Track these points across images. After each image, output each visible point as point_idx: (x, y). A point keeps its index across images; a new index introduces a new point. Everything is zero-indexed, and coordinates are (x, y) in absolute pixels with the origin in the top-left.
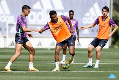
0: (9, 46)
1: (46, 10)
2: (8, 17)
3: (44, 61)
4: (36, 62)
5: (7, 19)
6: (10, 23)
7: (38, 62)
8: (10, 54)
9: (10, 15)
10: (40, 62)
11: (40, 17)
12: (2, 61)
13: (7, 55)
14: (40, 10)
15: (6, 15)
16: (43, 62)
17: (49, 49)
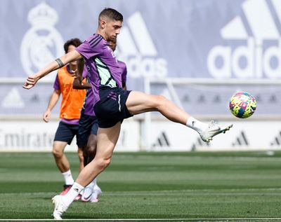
0: (154, 145)
1: (259, 42)
2: (150, 62)
3: (255, 188)
4: (233, 190)
5: (148, 68)
6: (154, 80)
7: (238, 190)
8: (156, 171)
9: (156, 58)
10: (243, 190)
11: (243, 62)
12: (134, 190)
13: (149, 171)
14: (243, 43)
15: (144, 57)
16: (253, 190)
17: (271, 153)
